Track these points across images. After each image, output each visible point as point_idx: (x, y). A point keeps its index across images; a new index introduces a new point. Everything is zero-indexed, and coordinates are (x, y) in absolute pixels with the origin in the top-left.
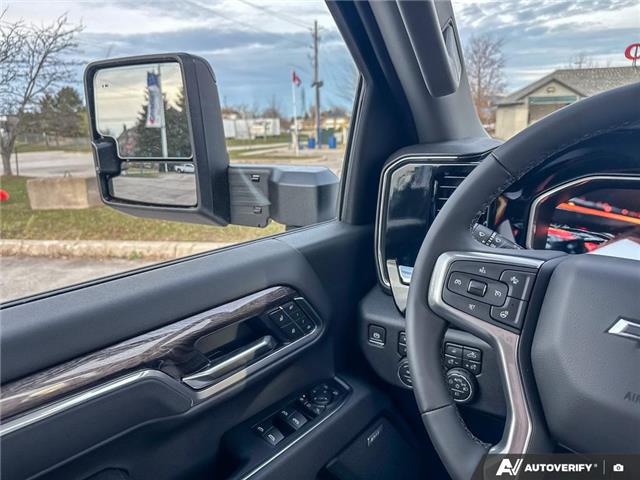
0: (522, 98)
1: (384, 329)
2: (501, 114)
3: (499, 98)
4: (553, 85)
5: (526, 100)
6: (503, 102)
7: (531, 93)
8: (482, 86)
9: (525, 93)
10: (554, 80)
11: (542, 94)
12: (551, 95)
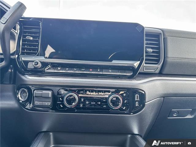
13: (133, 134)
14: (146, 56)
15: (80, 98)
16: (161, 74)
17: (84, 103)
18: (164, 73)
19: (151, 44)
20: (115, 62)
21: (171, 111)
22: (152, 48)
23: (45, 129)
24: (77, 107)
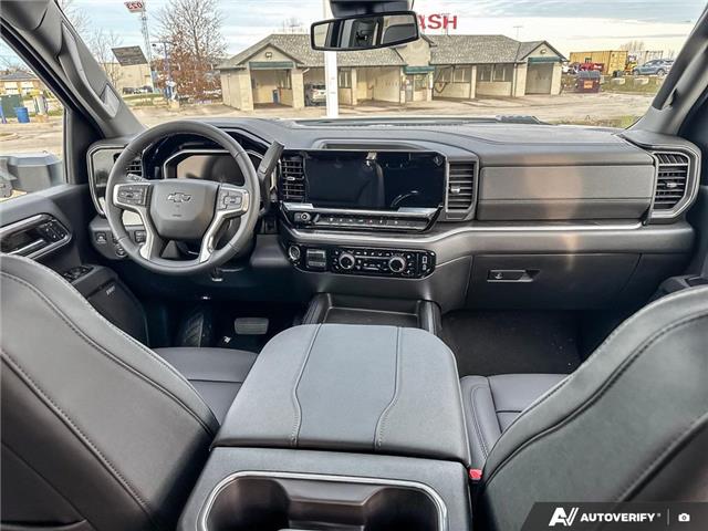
0: (243, 63)
1: (105, 234)
2: (224, 79)
3: (220, 61)
4: (269, 50)
5: (247, 65)
6: (225, 66)
7: (250, 57)
8: (201, 48)
9: (245, 57)
10: (269, 45)
11: (261, 59)
12: (269, 60)
13: (425, 301)
14: (450, 197)
15: (357, 260)
16: (476, 221)
17: (362, 265)
18: (482, 218)
19: (458, 179)
20: (403, 212)
21: (489, 272)
22: (462, 185)
23: (321, 290)
24: (355, 269)
